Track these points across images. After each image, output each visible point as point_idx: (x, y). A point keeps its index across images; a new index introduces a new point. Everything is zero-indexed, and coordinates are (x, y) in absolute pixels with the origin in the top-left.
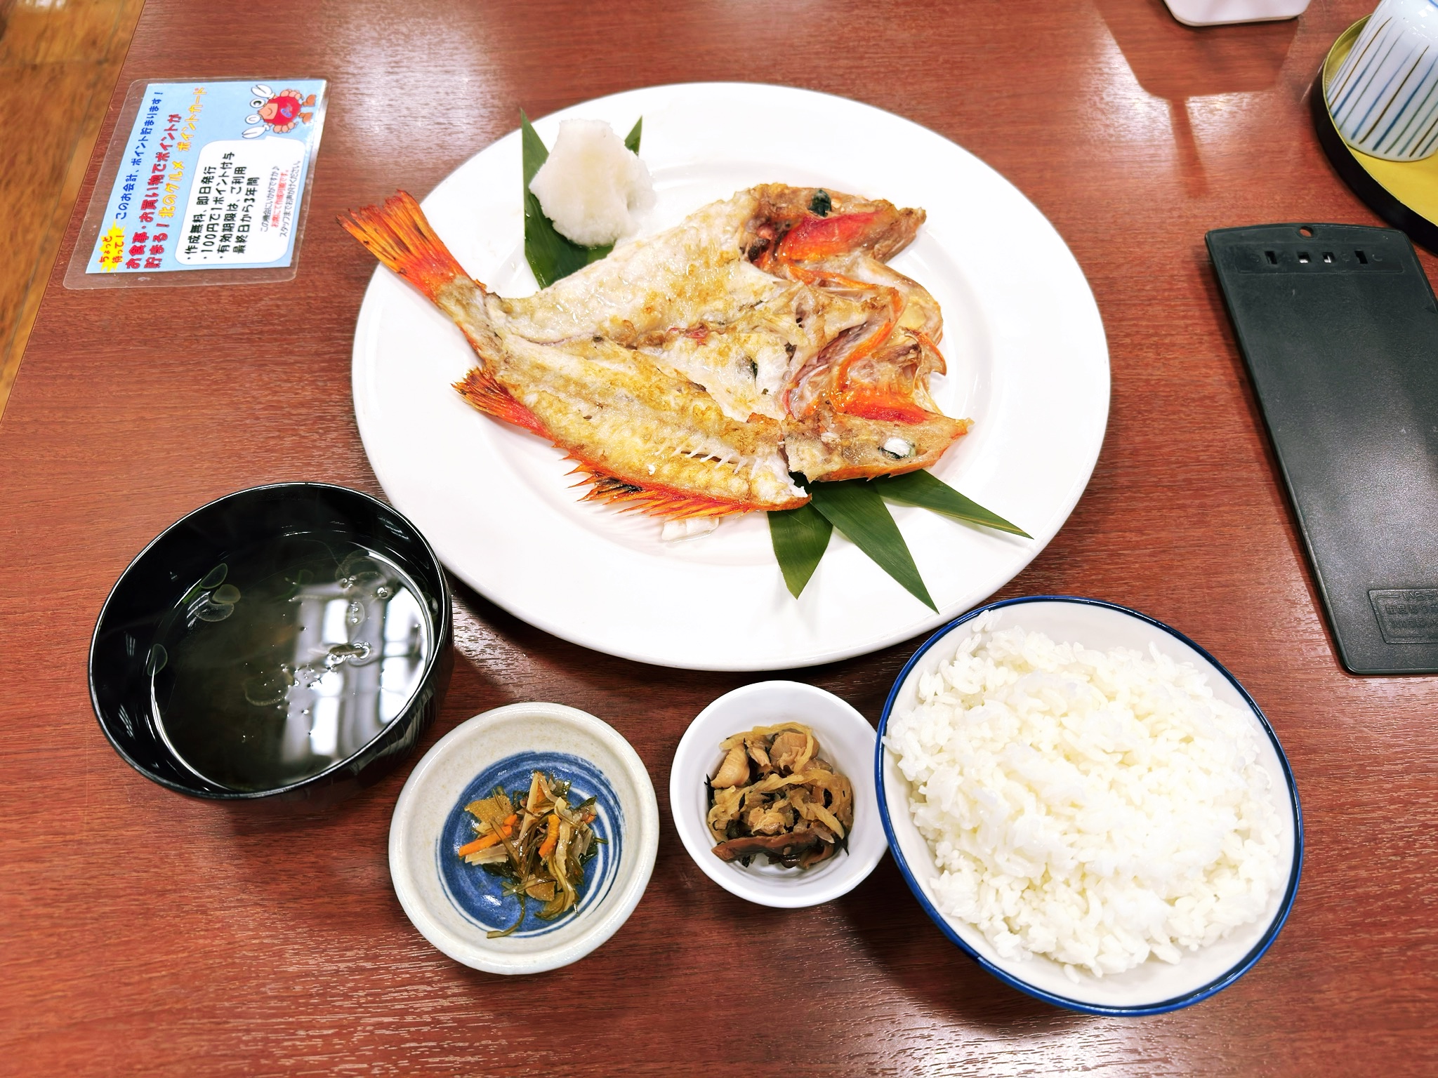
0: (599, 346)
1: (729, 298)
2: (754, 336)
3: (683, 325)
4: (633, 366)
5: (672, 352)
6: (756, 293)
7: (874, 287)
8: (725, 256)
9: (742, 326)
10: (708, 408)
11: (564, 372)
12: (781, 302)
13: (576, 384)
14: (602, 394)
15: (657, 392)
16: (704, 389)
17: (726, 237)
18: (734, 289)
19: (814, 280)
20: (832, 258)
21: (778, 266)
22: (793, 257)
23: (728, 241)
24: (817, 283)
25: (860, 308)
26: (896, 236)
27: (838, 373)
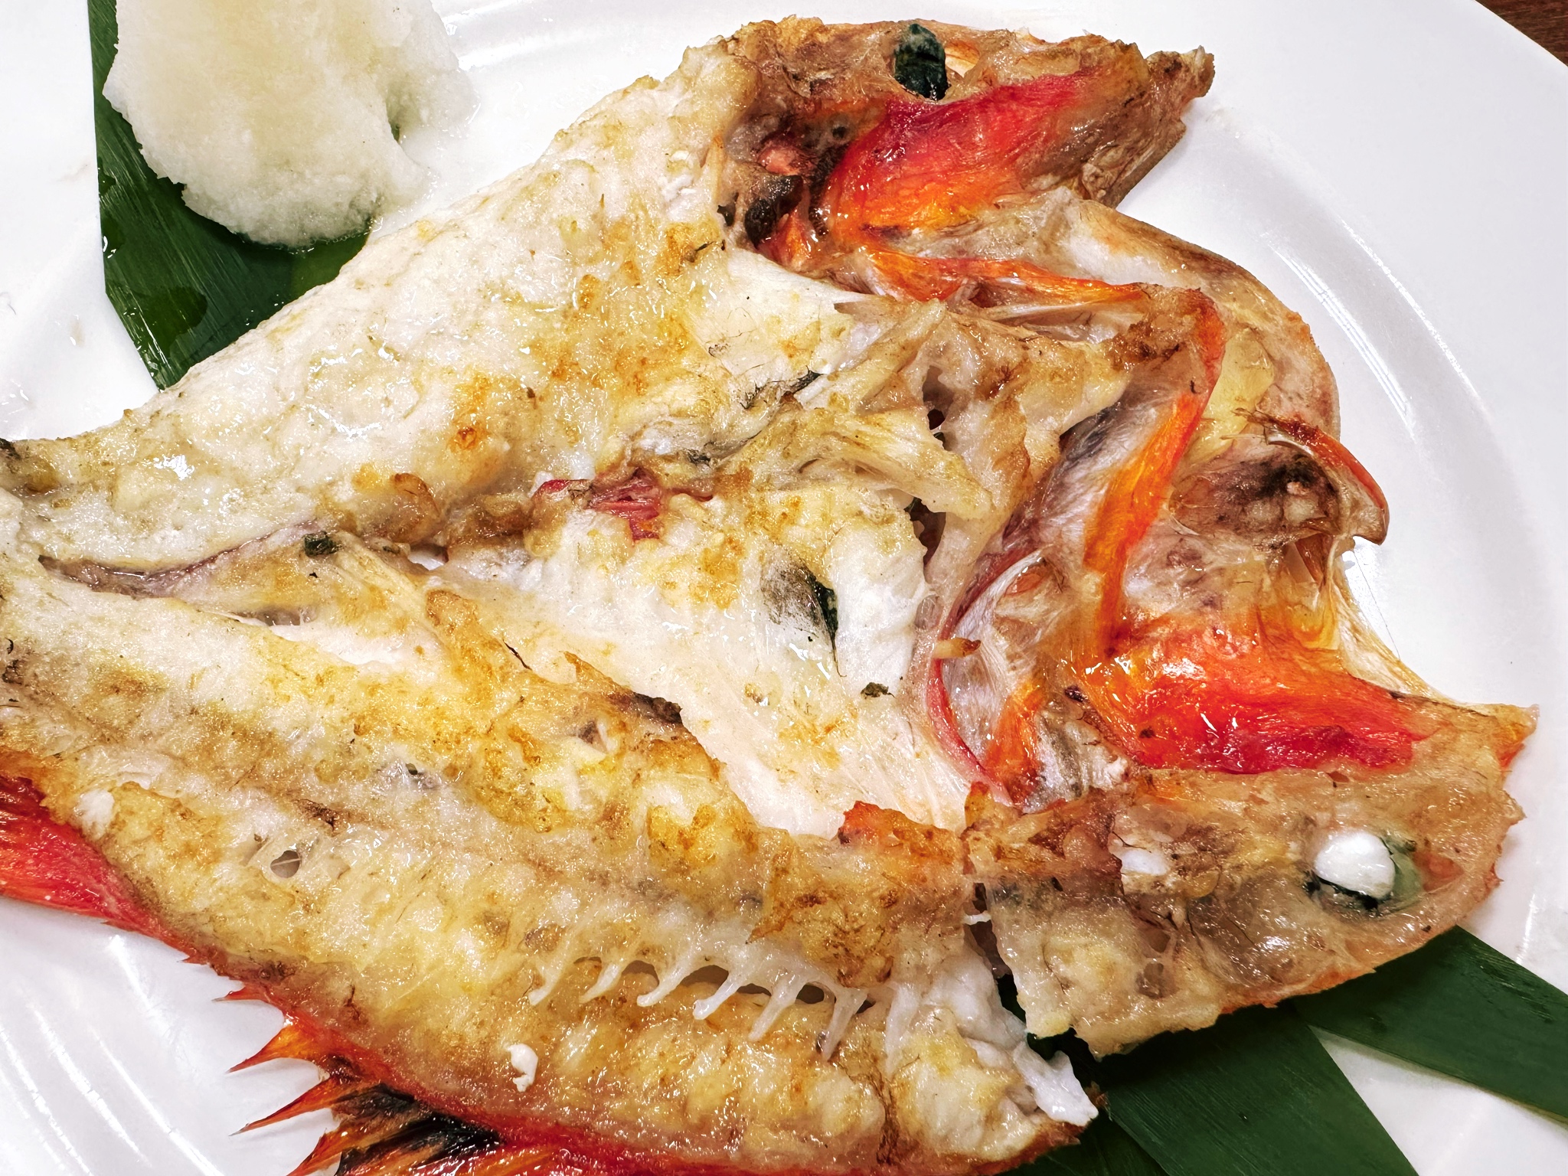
0: (324, 568)
1: (709, 368)
2: (812, 497)
3: (581, 467)
4: (429, 646)
5: (554, 565)
6: (791, 349)
7: (1134, 294)
9: (766, 463)
10: (703, 819)
11: (203, 695)
12: (877, 371)
13: (243, 734)
14: (330, 776)
15: (514, 754)
16: (670, 714)
17: (678, 181)
18: (723, 340)
19: (953, 288)
20: (987, 215)
21: (837, 254)
22: (876, 222)
23: (685, 191)
24: (963, 295)
25: (1107, 366)
26: (1135, 134)
27: (1099, 598)
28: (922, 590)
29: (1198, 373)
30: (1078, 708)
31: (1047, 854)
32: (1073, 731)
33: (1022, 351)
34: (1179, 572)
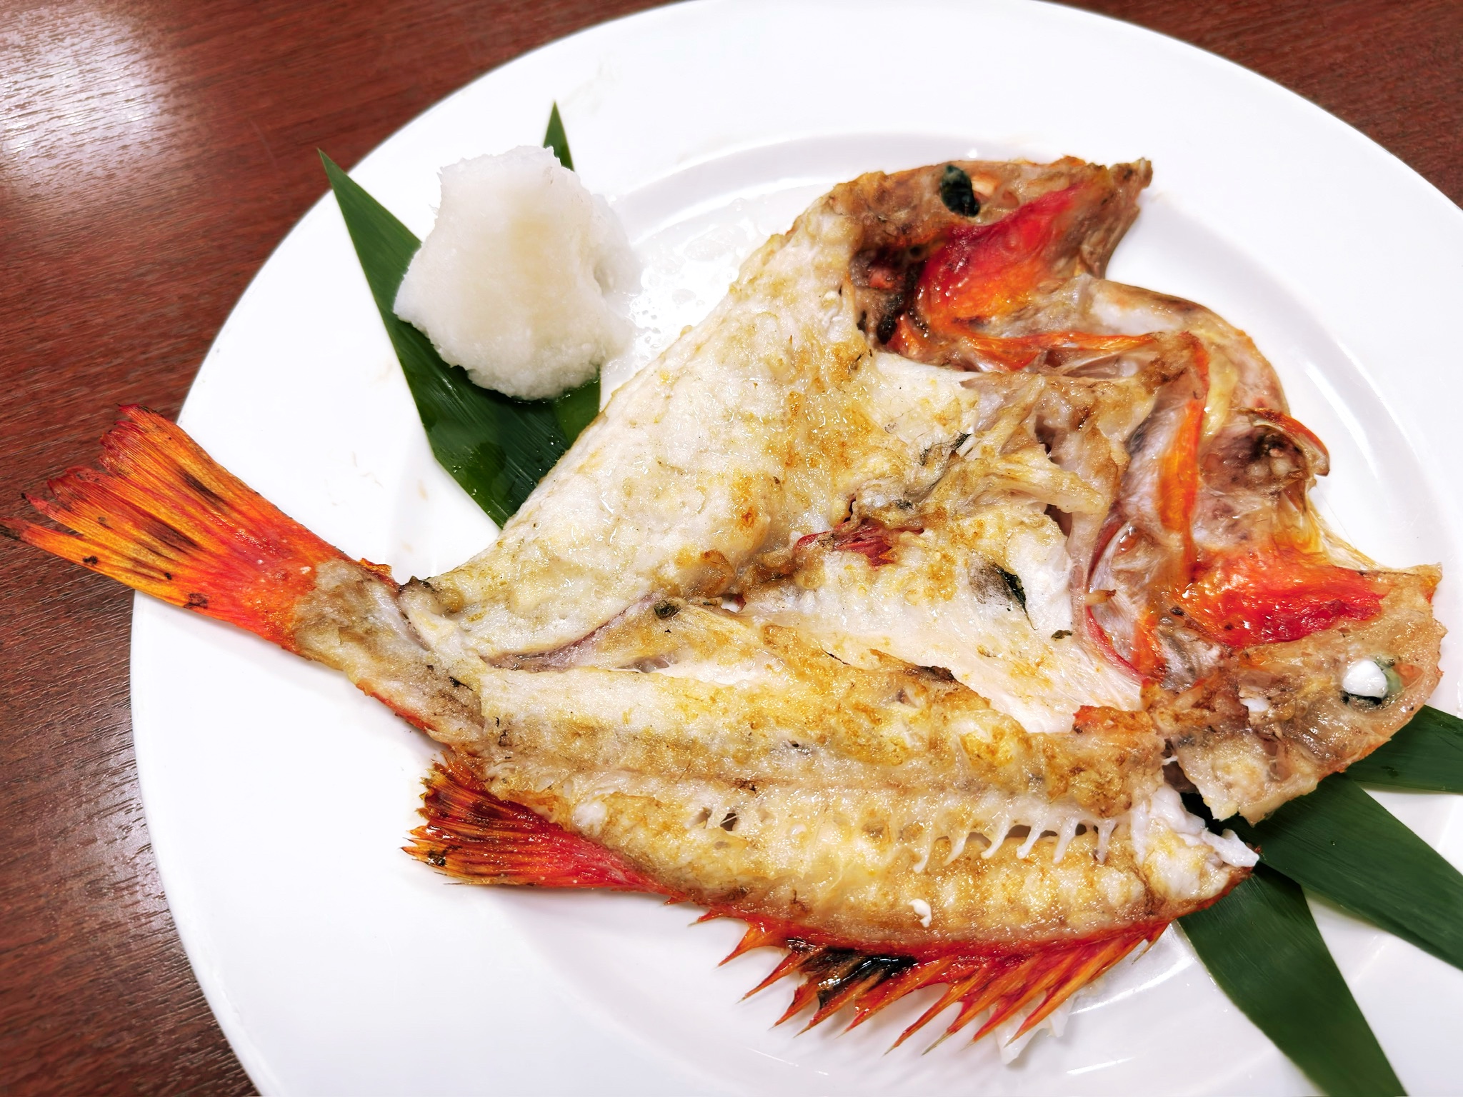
0: (672, 624)
1: (889, 441)
2: (988, 517)
3: (817, 524)
4: (773, 662)
5: (822, 592)
6: (943, 420)
7: (1148, 341)
8: (843, 354)
9: (951, 500)
10: (998, 735)
11: (638, 725)
12: (1005, 427)
13: (676, 745)
14: (743, 760)
15: (864, 721)
16: (944, 675)
18: (892, 420)
19: (1033, 356)
20: (1039, 300)
21: (943, 343)
22: (962, 314)
23: (835, 319)
24: (1040, 361)
25: (1143, 391)
26: (1110, 220)
27: (1182, 548)
28: (1070, 565)
29: (1197, 385)
30: (1183, 621)
31: (1206, 713)
32: (1182, 636)
33: (1092, 395)
34: (1224, 522)
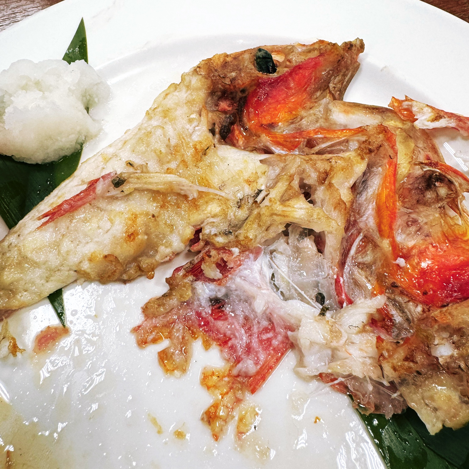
8: (198, 147)
17: (193, 125)
29: (391, 152)
